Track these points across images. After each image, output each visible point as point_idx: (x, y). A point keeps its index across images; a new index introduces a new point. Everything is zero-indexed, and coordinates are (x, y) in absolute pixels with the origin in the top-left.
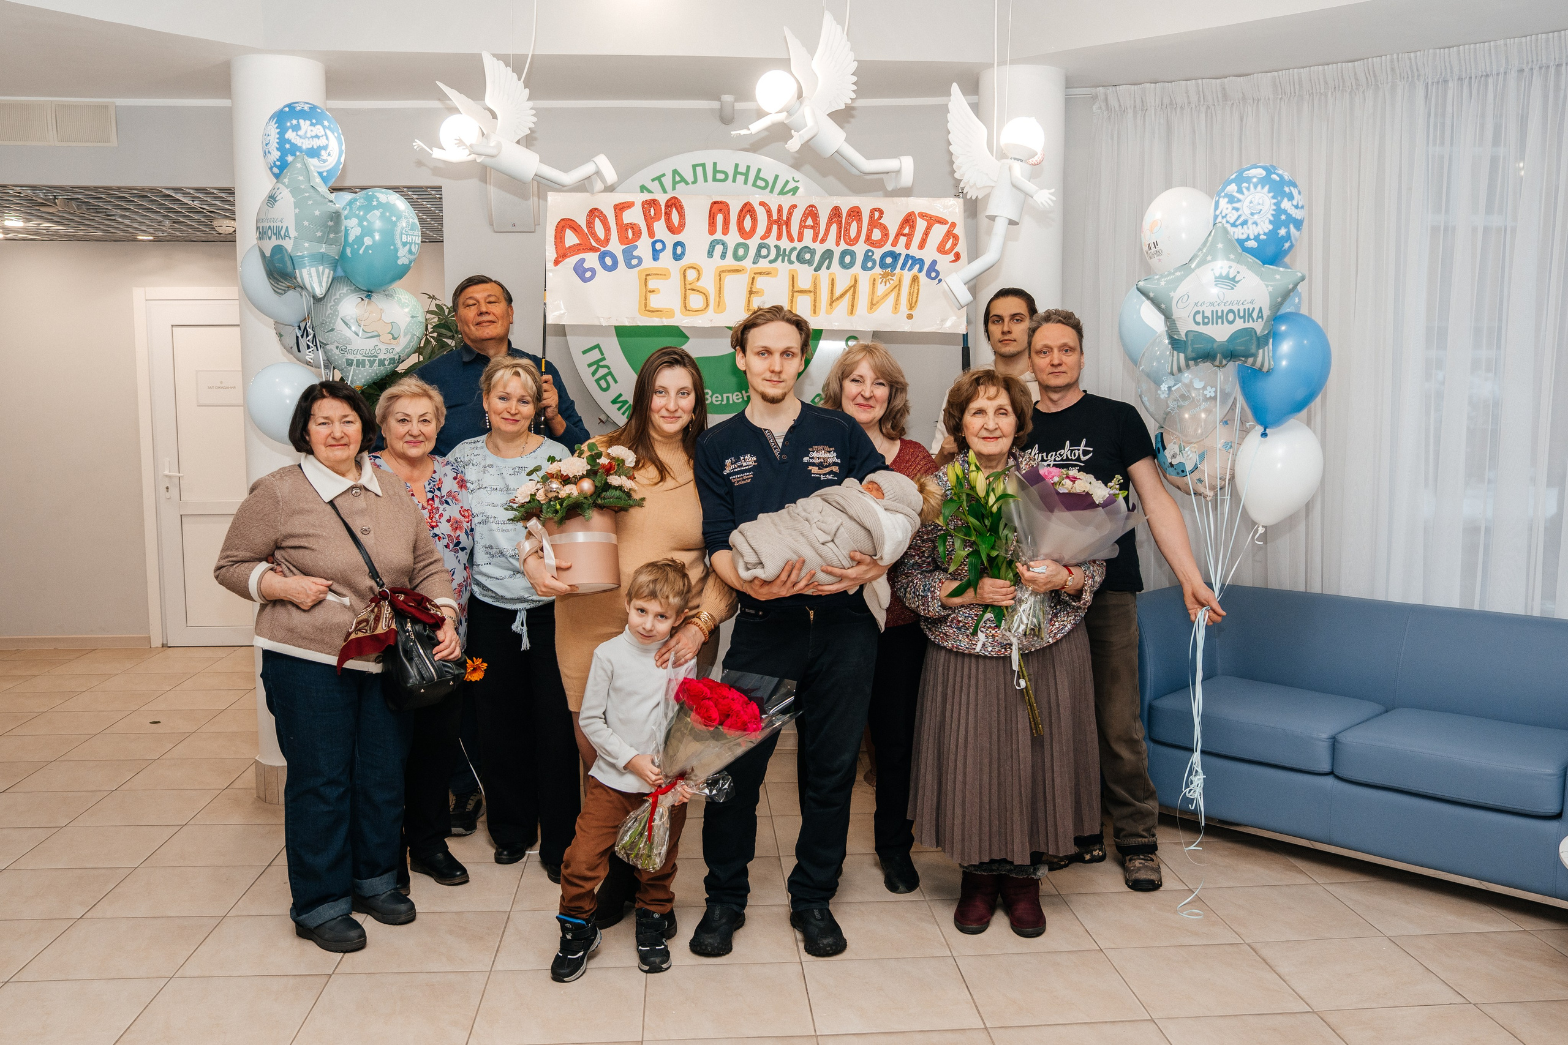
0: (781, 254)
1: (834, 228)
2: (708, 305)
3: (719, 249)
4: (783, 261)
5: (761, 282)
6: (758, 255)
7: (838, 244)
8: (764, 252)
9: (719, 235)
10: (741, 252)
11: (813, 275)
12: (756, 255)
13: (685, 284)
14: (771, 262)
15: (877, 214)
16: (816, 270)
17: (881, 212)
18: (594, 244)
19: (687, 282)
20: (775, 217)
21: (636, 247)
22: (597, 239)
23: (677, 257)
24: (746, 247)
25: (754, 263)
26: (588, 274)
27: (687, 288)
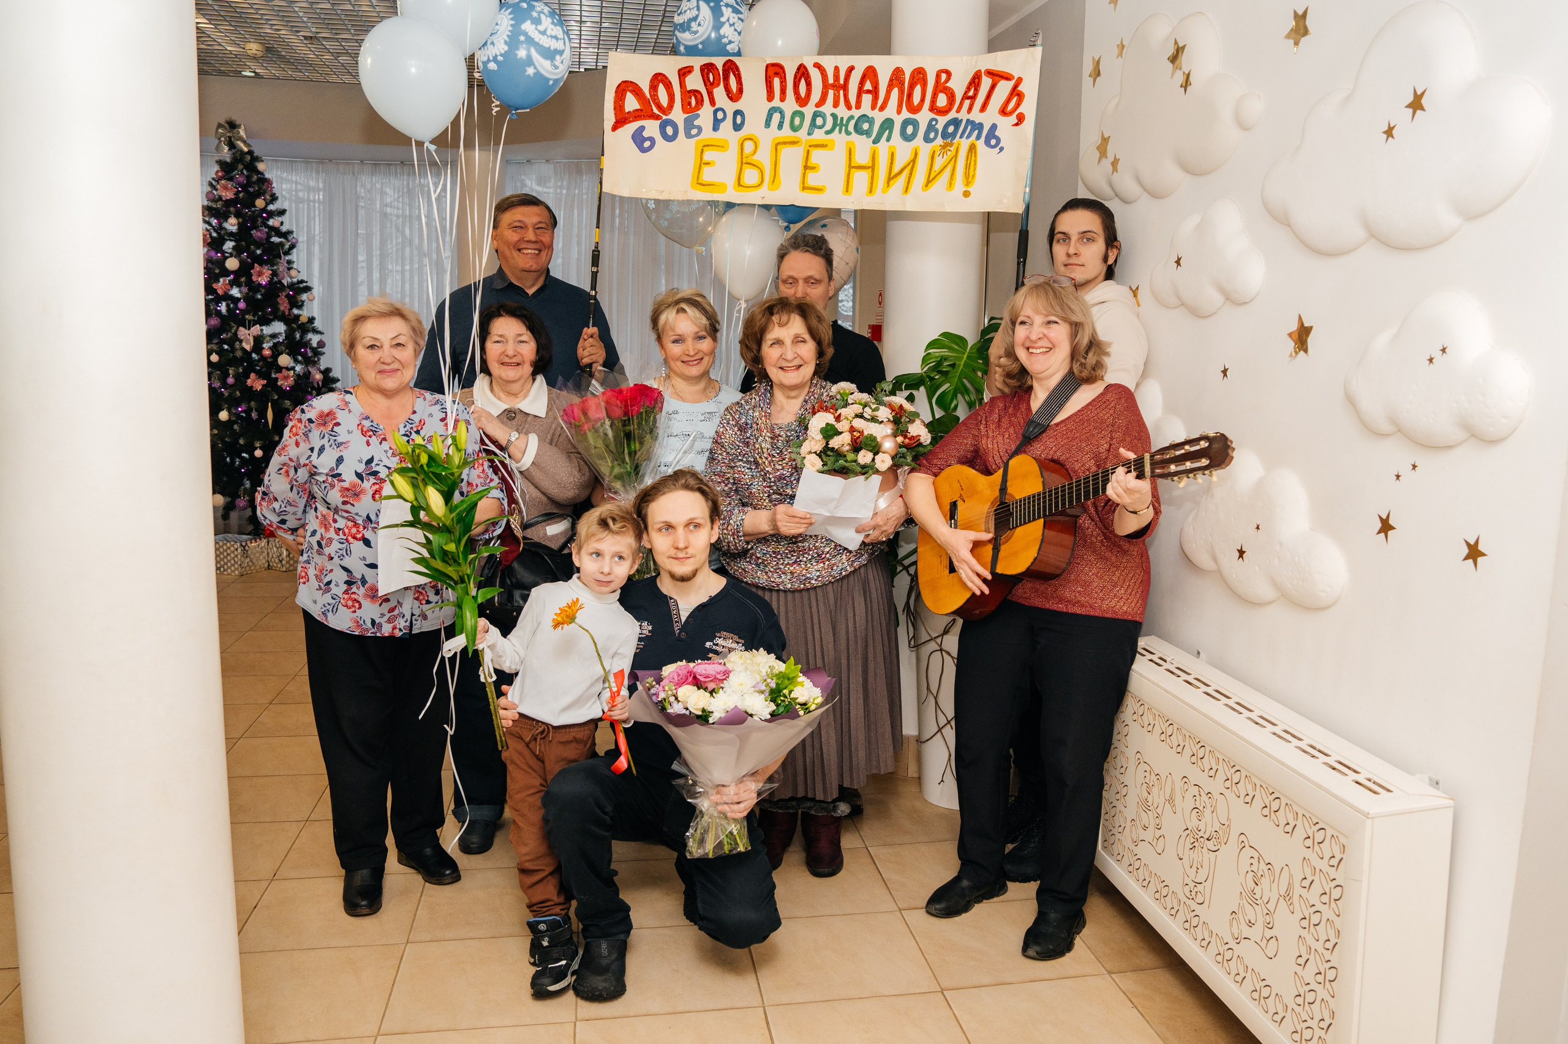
0: (838, 124)
1: (895, 92)
2: (762, 181)
3: (776, 117)
4: (840, 132)
5: (816, 156)
6: (813, 124)
7: (899, 112)
8: (819, 121)
9: (776, 102)
10: (797, 121)
11: (871, 148)
12: (811, 124)
13: (742, 158)
14: (828, 133)
15: (944, 76)
16: (875, 142)
17: (948, 73)
18: (655, 111)
19: (744, 156)
20: (831, 81)
21: (698, 116)
22: (659, 106)
23: (737, 127)
24: (802, 115)
25: (809, 134)
26: (647, 144)
27: (744, 162)
